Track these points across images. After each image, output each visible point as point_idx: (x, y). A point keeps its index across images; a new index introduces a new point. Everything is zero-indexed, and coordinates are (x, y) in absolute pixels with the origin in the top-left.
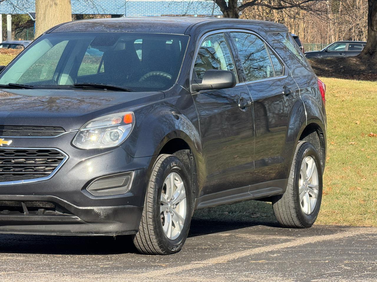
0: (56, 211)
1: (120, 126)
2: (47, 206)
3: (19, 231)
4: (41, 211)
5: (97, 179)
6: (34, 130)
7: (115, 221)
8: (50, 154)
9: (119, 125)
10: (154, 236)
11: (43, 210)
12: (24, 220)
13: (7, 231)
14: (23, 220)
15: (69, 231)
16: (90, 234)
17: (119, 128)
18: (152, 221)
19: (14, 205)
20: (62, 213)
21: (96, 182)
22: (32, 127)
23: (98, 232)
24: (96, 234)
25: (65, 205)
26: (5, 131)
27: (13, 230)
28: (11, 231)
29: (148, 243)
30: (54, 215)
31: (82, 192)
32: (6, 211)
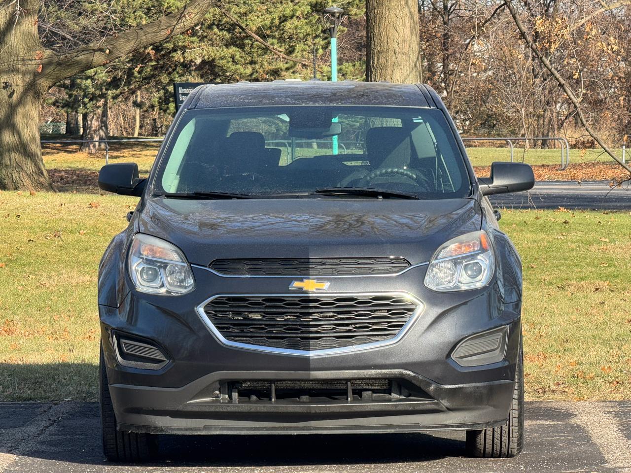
0: (393, 394)
1: (481, 253)
2: (375, 386)
3: (331, 429)
4: (367, 395)
5: (467, 339)
6: (359, 264)
7: (489, 405)
8: (392, 302)
9: (479, 252)
10: (517, 428)
11: (370, 392)
12: (353, 410)
13: (310, 429)
14: (350, 411)
15: (417, 426)
16: (449, 428)
17: (479, 257)
18: (517, 403)
19: (315, 387)
20: (404, 397)
21: (464, 344)
22: (355, 259)
23: (462, 425)
24: (459, 427)
25: (422, 384)
26: (313, 268)
27: (321, 428)
28: (316, 430)
29: (504, 438)
30: (390, 401)
31: (447, 360)
32: (305, 398)
